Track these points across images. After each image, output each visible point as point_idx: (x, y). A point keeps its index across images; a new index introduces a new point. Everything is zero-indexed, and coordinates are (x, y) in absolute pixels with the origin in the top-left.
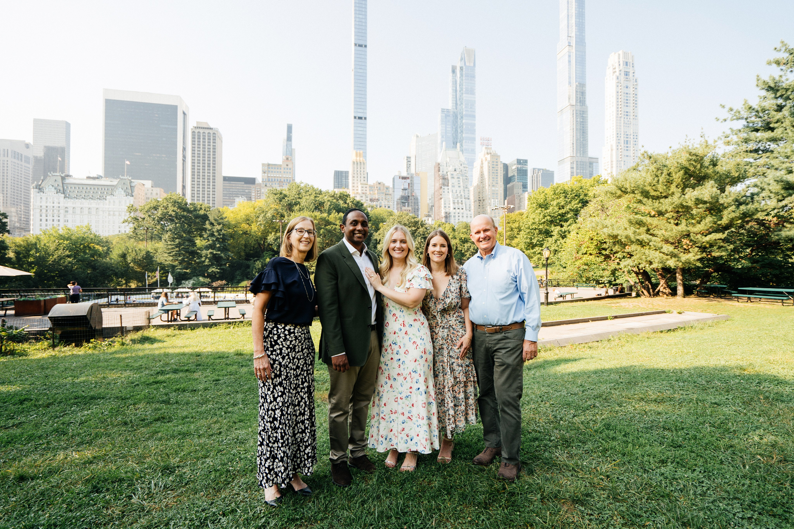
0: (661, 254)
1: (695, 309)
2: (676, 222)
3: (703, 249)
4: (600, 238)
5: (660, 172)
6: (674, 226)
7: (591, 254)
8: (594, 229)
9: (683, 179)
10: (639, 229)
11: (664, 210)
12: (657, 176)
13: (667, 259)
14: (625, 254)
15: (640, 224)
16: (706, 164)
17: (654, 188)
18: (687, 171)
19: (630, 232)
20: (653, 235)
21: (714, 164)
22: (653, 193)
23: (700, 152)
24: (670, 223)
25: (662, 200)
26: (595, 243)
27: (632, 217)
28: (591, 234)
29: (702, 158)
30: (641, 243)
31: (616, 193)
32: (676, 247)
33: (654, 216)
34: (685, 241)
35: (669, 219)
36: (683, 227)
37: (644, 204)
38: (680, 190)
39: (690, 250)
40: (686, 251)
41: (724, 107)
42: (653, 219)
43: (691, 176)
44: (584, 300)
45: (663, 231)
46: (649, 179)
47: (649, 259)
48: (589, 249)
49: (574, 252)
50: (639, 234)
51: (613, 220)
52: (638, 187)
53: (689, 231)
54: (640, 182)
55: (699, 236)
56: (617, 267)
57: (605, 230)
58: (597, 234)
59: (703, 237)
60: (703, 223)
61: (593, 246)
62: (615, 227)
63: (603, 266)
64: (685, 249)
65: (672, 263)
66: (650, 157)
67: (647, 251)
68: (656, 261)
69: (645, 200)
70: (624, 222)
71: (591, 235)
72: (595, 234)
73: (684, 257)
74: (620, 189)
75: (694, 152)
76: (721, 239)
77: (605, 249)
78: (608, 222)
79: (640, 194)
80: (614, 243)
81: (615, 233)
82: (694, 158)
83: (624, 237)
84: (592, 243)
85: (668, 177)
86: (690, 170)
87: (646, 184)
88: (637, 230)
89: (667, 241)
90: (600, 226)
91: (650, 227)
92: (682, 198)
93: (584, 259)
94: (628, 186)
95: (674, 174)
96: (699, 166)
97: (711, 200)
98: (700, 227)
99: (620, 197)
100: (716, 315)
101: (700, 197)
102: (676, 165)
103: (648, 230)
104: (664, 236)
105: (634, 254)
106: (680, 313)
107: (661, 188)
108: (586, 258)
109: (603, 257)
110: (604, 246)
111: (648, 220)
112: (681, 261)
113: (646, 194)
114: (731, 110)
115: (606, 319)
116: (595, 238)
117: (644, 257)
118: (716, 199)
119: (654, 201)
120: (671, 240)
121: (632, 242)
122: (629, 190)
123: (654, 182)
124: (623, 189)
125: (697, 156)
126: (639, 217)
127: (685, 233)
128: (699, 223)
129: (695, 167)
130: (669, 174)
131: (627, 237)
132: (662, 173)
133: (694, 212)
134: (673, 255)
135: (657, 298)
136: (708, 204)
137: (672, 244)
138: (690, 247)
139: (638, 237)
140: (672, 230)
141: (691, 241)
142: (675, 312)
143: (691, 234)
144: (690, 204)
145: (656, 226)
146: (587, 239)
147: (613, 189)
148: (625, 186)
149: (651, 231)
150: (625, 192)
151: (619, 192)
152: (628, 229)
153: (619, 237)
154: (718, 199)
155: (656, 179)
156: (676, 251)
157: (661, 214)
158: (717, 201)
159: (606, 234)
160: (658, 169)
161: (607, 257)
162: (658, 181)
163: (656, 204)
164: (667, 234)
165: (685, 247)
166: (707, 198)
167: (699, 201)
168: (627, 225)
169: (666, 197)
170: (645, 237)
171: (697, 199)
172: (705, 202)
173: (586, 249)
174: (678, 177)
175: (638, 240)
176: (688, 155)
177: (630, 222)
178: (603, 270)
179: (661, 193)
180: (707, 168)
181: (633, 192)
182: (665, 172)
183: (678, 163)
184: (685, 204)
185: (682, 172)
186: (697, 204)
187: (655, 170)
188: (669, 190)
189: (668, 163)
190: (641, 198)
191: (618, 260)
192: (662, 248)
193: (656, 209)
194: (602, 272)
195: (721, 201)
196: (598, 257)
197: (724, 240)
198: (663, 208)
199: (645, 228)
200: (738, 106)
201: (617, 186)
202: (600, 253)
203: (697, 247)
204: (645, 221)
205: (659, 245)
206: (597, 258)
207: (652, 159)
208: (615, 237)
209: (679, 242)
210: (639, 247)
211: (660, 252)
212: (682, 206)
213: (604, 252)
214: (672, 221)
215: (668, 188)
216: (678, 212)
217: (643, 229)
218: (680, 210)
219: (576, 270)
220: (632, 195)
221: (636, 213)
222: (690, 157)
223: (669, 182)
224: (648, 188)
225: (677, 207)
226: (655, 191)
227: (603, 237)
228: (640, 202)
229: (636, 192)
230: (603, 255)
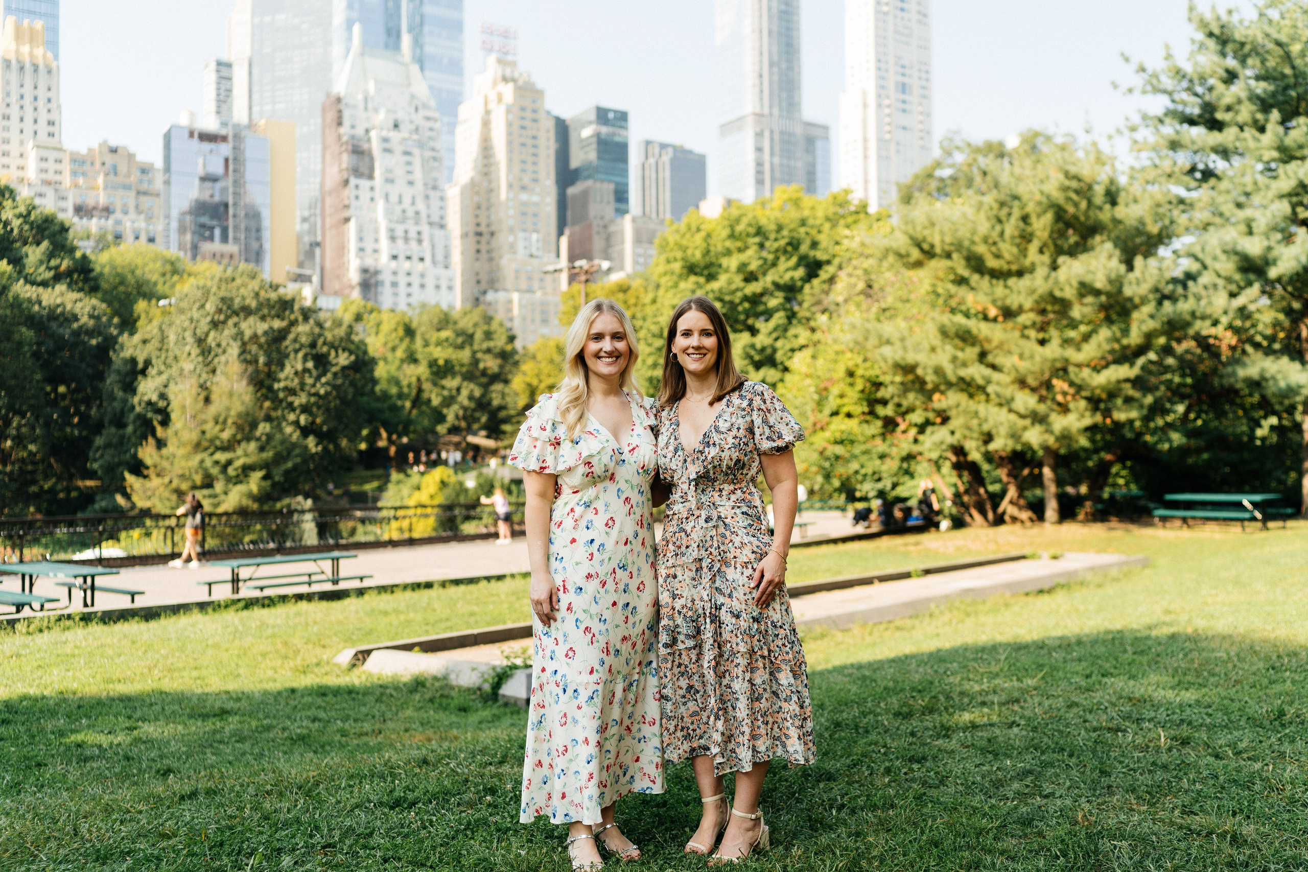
0: (1013, 417)
1: (1082, 547)
2: (1041, 336)
3: (1094, 403)
4: (871, 373)
5: (1005, 211)
6: (1039, 349)
7: (849, 415)
8: (859, 347)
9: (1052, 232)
10: (963, 350)
11: (1015, 306)
12: (1000, 221)
13: (1025, 429)
14: (931, 415)
15: (966, 338)
16: (1099, 199)
17: (994, 249)
18: (1060, 214)
19: (944, 357)
20: (994, 367)
21: (1112, 197)
22: (991, 263)
23: (1086, 172)
24: (1028, 338)
25: (1012, 281)
26: (860, 384)
27: (945, 318)
28: (850, 360)
29: (1090, 187)
30: (969, 387)
31: (908, 255)
32: (1042, 399)
33: (995, 320)
34: (1059, 384)
35: (1025, 327)
36: (1053, 350)
37: (972, 289)
38: (1046, 258)
39: (1072, 406)
40: (1064, 409)
41: (1127, 60)
42: (991, 325)
43: (1068, 225)
44: (835, 541)
45: (1015, 359)
46: (984, 227)
47: (986, 428)
48: (845, 400)
49: (809, 408)
50: (964, 365)
51: (901, 324)
52: (959, 246)
53: (1067, 361)
54: (964, 233)
55: (1086, 373)
56: (915, 449)
57: (887, 351)
58: (865, 360)
59: (1095, 375)
60: (1094, 341)
61: (853, 394)
62: (909, 343)
63: (880, 446)
64: (1059, 404)
65: (1034, 437)
66: (985, 173)
67: (982, 408)
68: (1003, 431)
69: (975, 278)
70: (929, 333)
71: (851, 364)
72: (859, 360)
73: (1059, 422)
74: (919, 245)
75: (1073, 170)
76: (1127, 380)
77: (884, 402)
78: (889, 329)
79: (963, 262)
80: (905, 388)
81: (911, 358)
82: (1074, 184)
83: (930, 371)
84: (852, 385)
85: (1021, 224)
86: (1065, 211)
87: (977, 239)
88: (960, 354)
89: (1022, 383)
90: (872, 342)
91: (987, 347)
92: (1051, 281)
93: (833, 427)
94: (937, 240)
95: (1033, 219)
96: (1084, 205)
97: (1108, 288)
98: (1091, 351)
99: (918, 264)
100: (1123, 558)
101: (1088, 279)
102: (1038, 197)
103: (982, 356)
104: (1017, 371)
105: (952, 413)
106: (1055, 558)
107: (1008, 250)
108: (840, 425)
109: (879, 423)
110: (882, 393)
111: (982, 329)
112: (1052, 432)
113: (976, 264)
114: (1143, 69)
115: (907, 576)
116: (859, 372)
117: (975, 422)
118: (1118, 283)
119: (994, 281)
120: (1031, 381)
121: (950, 385)
122: (938, 250)
123: (995, 235)
124: (926, 247)
125: (1079, 180)
126: (960, 319)
127: (1058, 365)
128: (1086, 338)
129: (1076, 205)
130: (1025, 219)
131: (938, 371)
132: (1009, 214)
133: (1076, 312)
134: (1038, 419)
135: (1003, 529)
136: (1103, 298)
137: (1033, 390)
138: (1069, 398)
139: (963, 373)
140: (1032, 357)
141: (1072, 384)
142: (1046, 555)
143: (1071, 369)
144: (1069, 293)
145: (1000, 346)
146: (841, 373)
147: (901, 242)
148: (929, 239)
149: (990, 358)
150: (930, 254)
151: (916, 254)
152: (939, 350)
153: (919, 371)
154: (1121, 286)
155: (998, 228)
156: (1042, 408)
157: (1008, 313)
158: (1120, 291)
159: (890, 362)
160: (1002, 204)
161: (890, 424)
162: (1002, 234)
163: (999, 289)
164: (1024, 366)
165: (1060, 398)
166: (1100, 283)
167: (1086, 289)
168: (936, 340)
169: (1020, 274)
170: (976, 372)
171: (1082, 285)
172: (1097, 293)
173: (839, 401)
174: (1042, 225)
175: (962, 379)
176: (1061, 177)
177: (944, 333)
178: (882, 457)
179: (1009, 263)
180: (1100, 208)
181: (948, 256)
182: (1017, 213)
183: (1042, 193)
184: (1058, 294)
185: (1049, 216)
186: (1081, 296)
187: (996, 206)
188: (1025, 256)
189: (1021, 190)
190: (966, 273)
191: (913, 432)
192: (1012, 399)
193: (999, 303)
194: (878, 462)
195: (1128, 291)
196: (867, 422)
197: (1137, 382)
198: (1013, 302)
199: (976, 350)
200: (1156, 63)
201: (912, 238)
202: (872, 413)
203: (1086, 398)
204: (975, 331)
205: (1008, 392)
206: (865, 426)
207: (989, 178)
208: (908, 369)
209: (1048, 386)
210: (962, 398)
211: (1010, 410)
212: (1053, 299)
213: (881, 411)
214: (1033, 334)
215: (1024, 252)
216: (1043, 312)
217: (972, 352)
218: (1049, 308)
219: (815, 456)
220: (943, 264)
221: (953, 311)
222: (1067, 183)
223: (1026, 238)
224: (981, 249)
225: (1042, 299)
226: (998, 256)
227: (880, 370)
228: (961, 281)
229: (955, 256)
230: (877, 417)
